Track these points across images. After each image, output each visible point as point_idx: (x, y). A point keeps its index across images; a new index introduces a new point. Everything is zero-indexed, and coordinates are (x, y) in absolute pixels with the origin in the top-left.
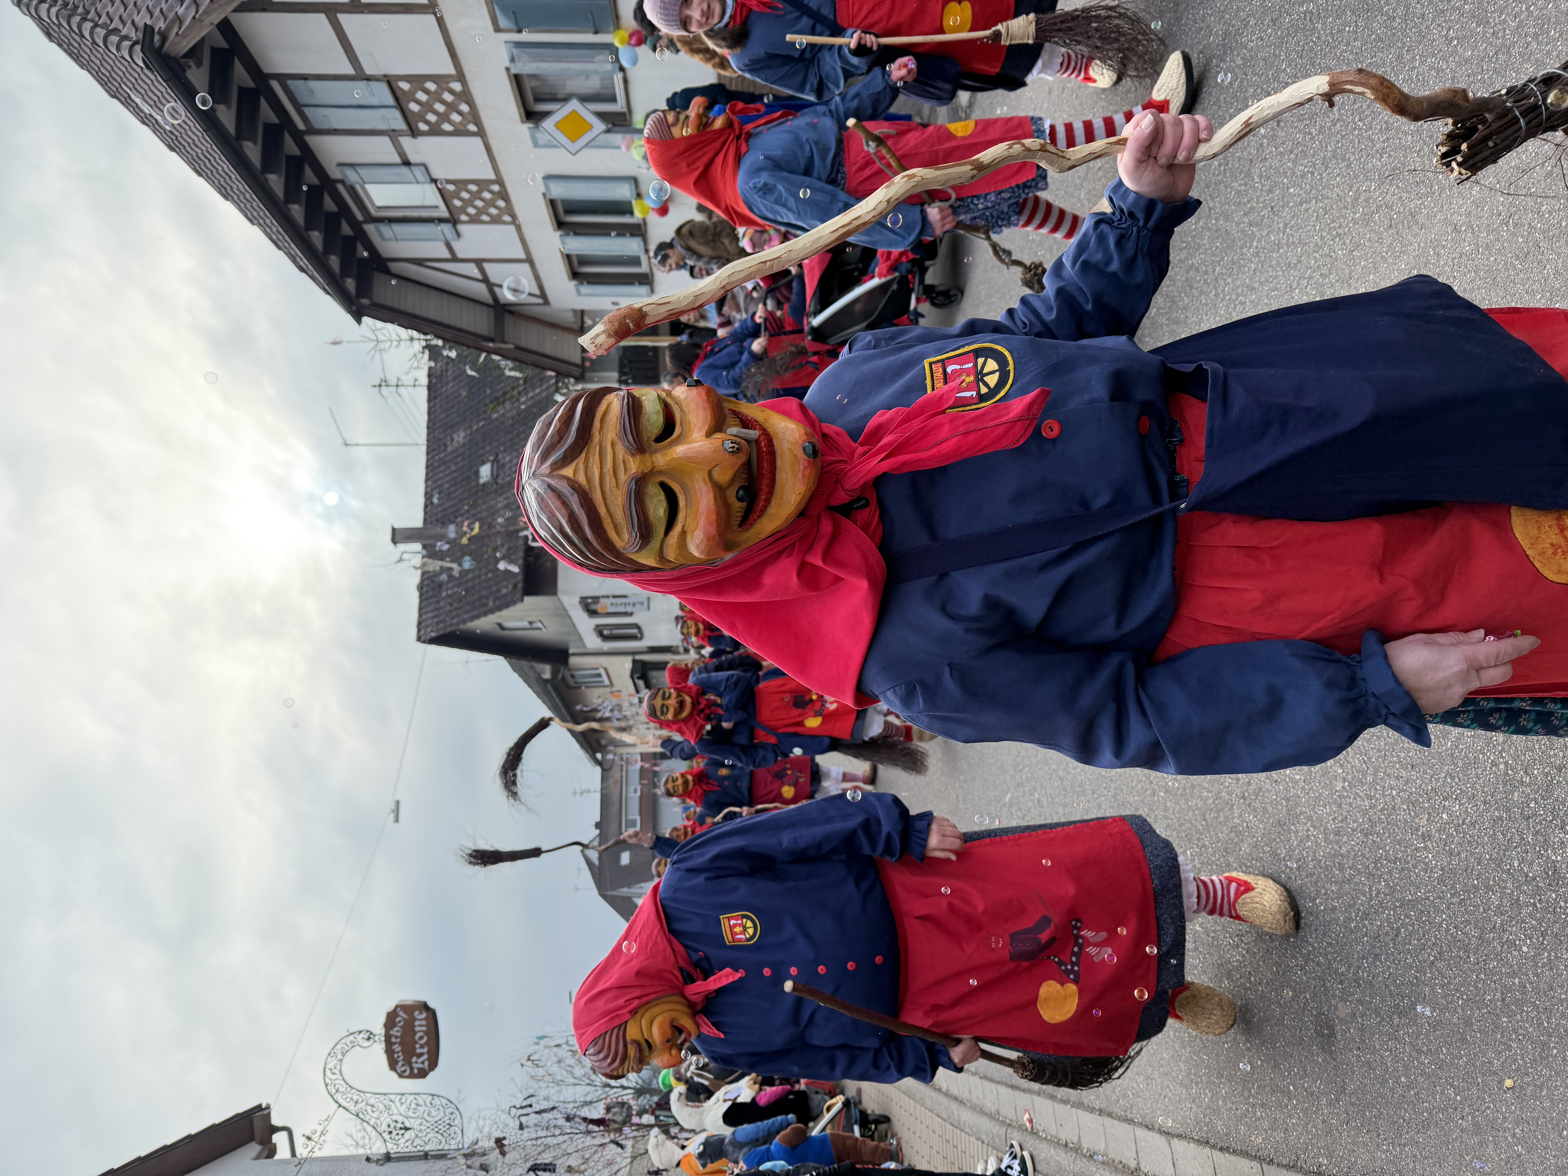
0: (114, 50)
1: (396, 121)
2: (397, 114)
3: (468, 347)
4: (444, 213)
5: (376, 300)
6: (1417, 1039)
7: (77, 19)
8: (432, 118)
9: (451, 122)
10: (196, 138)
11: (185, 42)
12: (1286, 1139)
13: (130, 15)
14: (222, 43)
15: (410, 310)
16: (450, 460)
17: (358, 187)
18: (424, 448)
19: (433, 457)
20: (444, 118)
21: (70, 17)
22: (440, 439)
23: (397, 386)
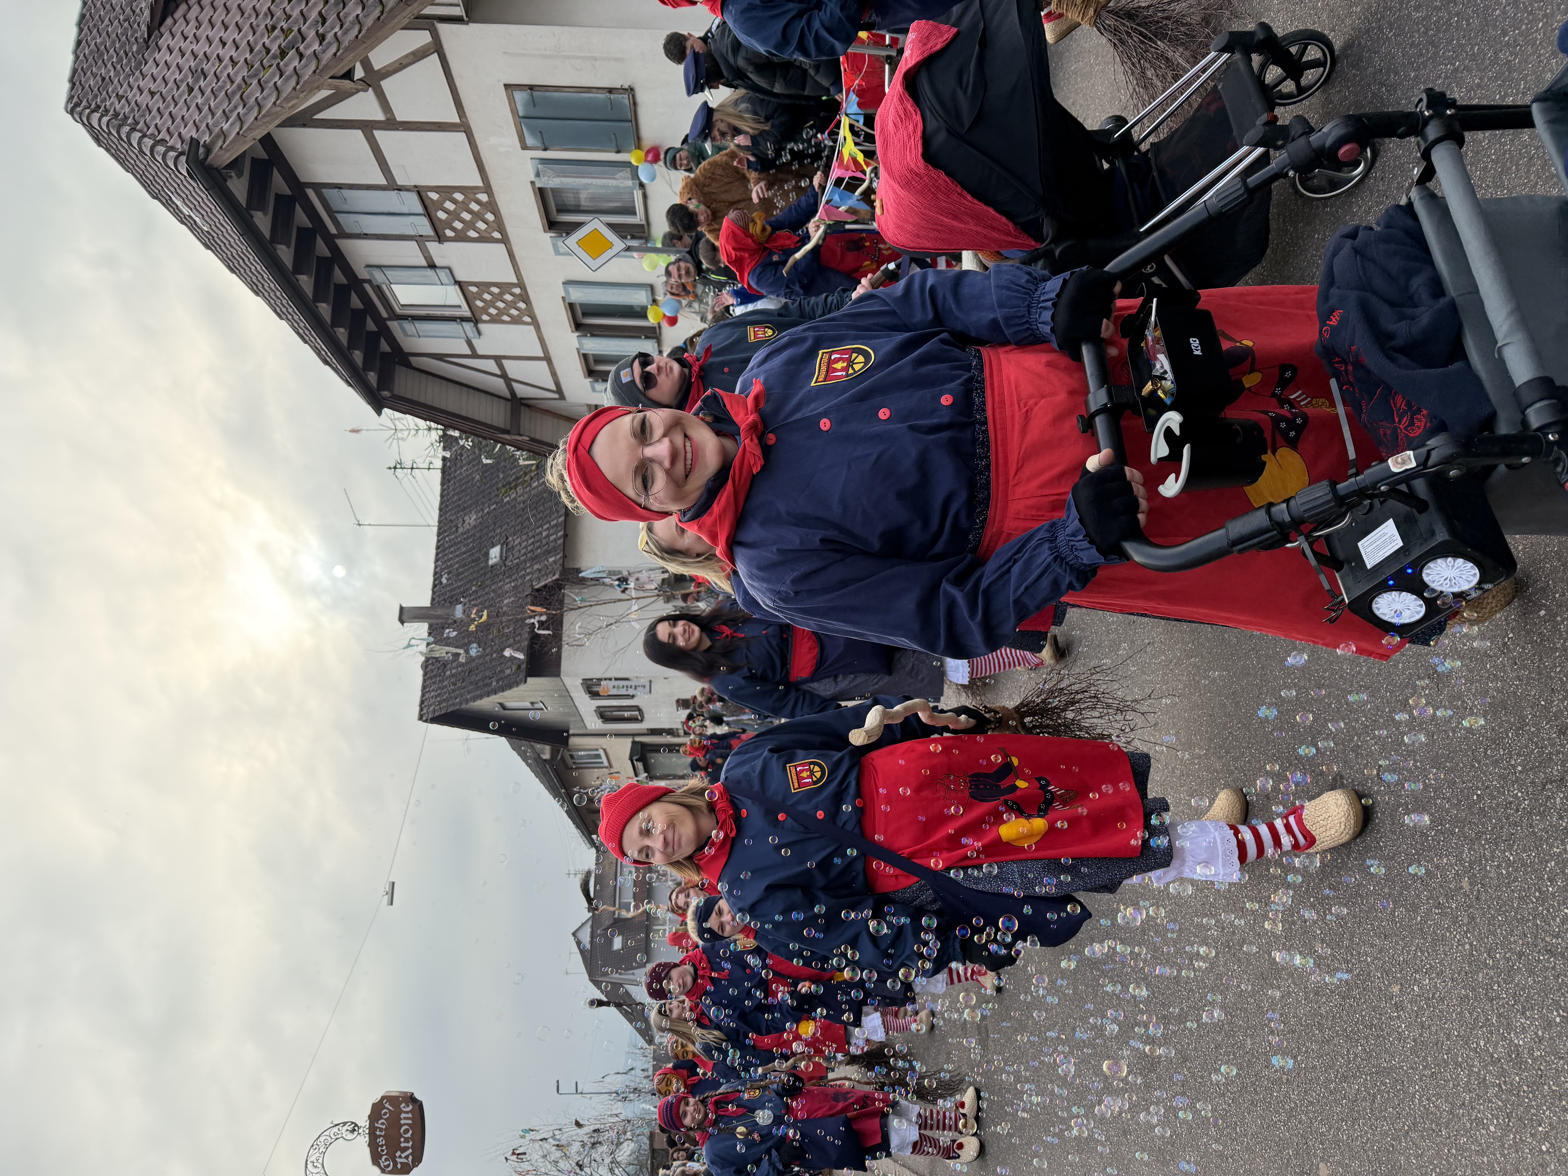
0: (160, 159)
1: (424, 227)
2: (425, 221)
3: (485, 438)
4: (466, 312)
5: (396, 392)
7: (126, 129)
8: (458, 225)
9: (476, 230)
10: (232, 240)
11: (227, 155)
13: (177, 128)
14: (262, 154)
15: (429, 403)
16: (461, 542)
17: (384, 287)
18: (435, 529)
19: (444, 538)
20: (470, 225)
21: (120, 127)
22: (451, 521)
23: (412, 468)
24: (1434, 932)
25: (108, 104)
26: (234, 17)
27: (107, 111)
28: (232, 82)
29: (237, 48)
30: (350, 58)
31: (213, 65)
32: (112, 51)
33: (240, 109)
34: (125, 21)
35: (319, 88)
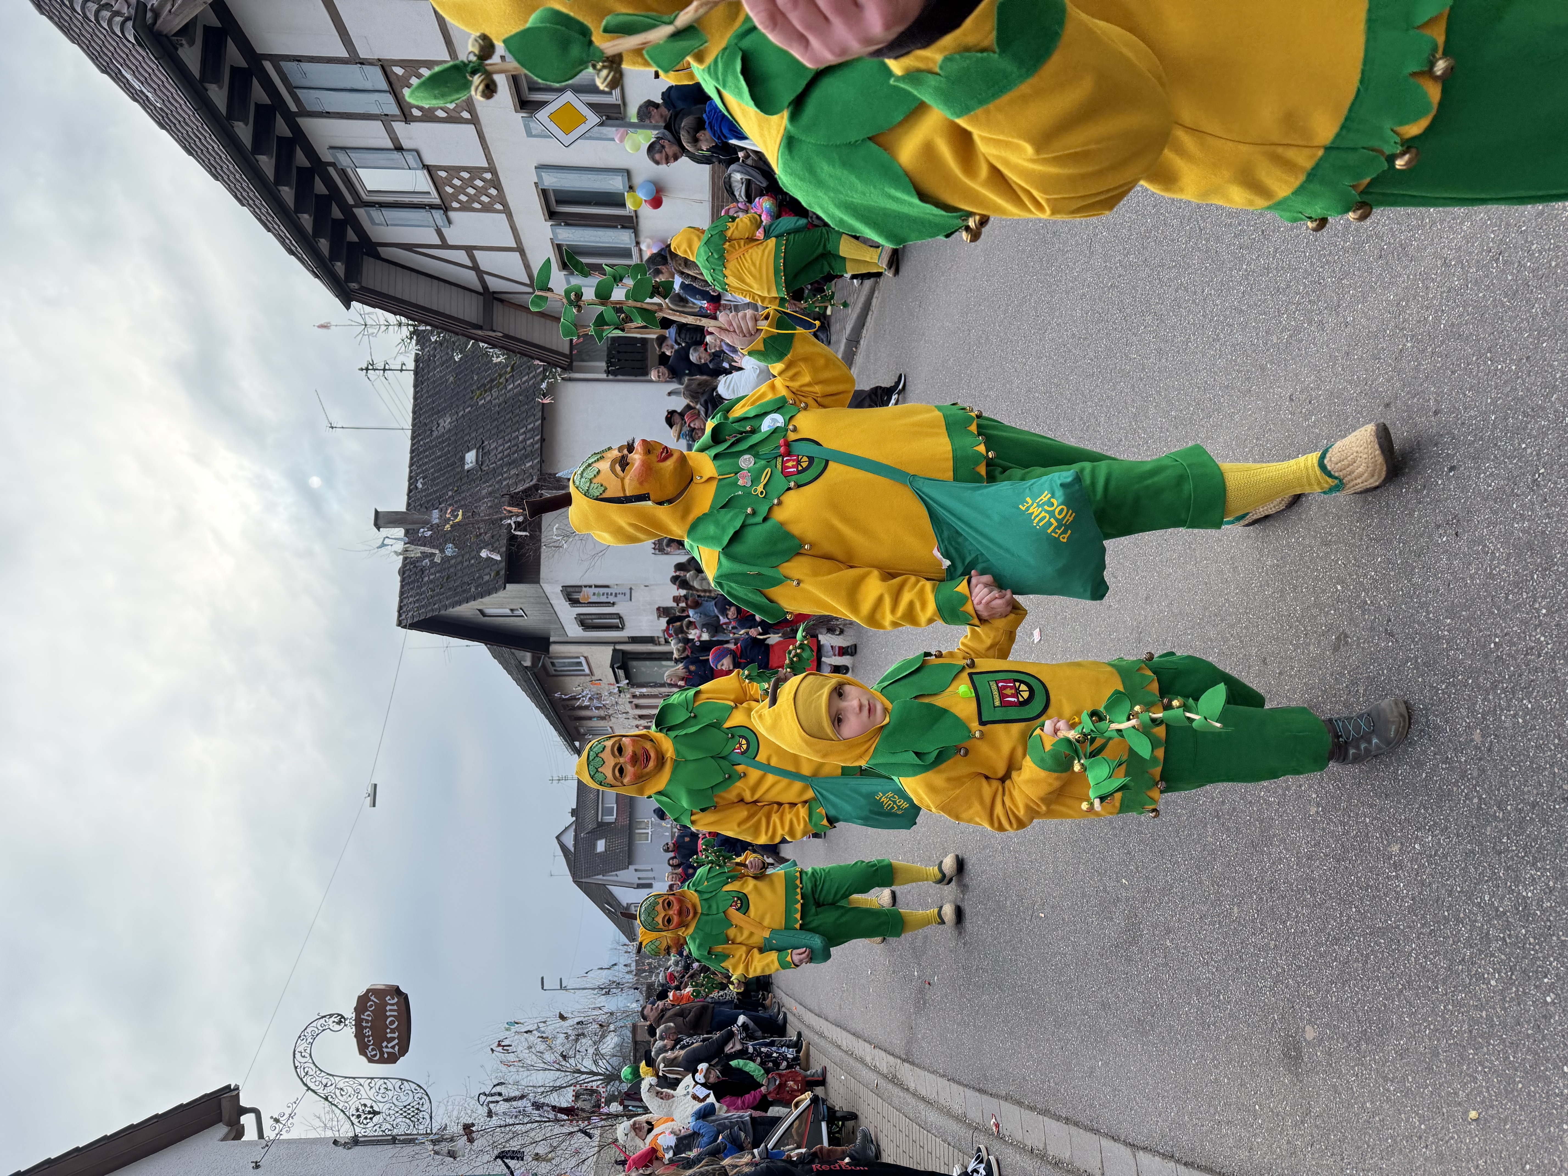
0: (105, 26)
1: (390, 106)
2: (390, 99)
3: (457, 334)
4: (435, 199)
5: (364, 284)
6: (1383, 1065)
9: (444, 109)
10: (186, 117)
11: (178, 20)
12: (1250, 1158)
14: (215, 22)
15: (397, 296)
16: (435, 446)
17: (349, 170)
18: (409, 433)
19: (419, 442)
22: (425, 425)
23: (384, 370)
24: (1440, 788)
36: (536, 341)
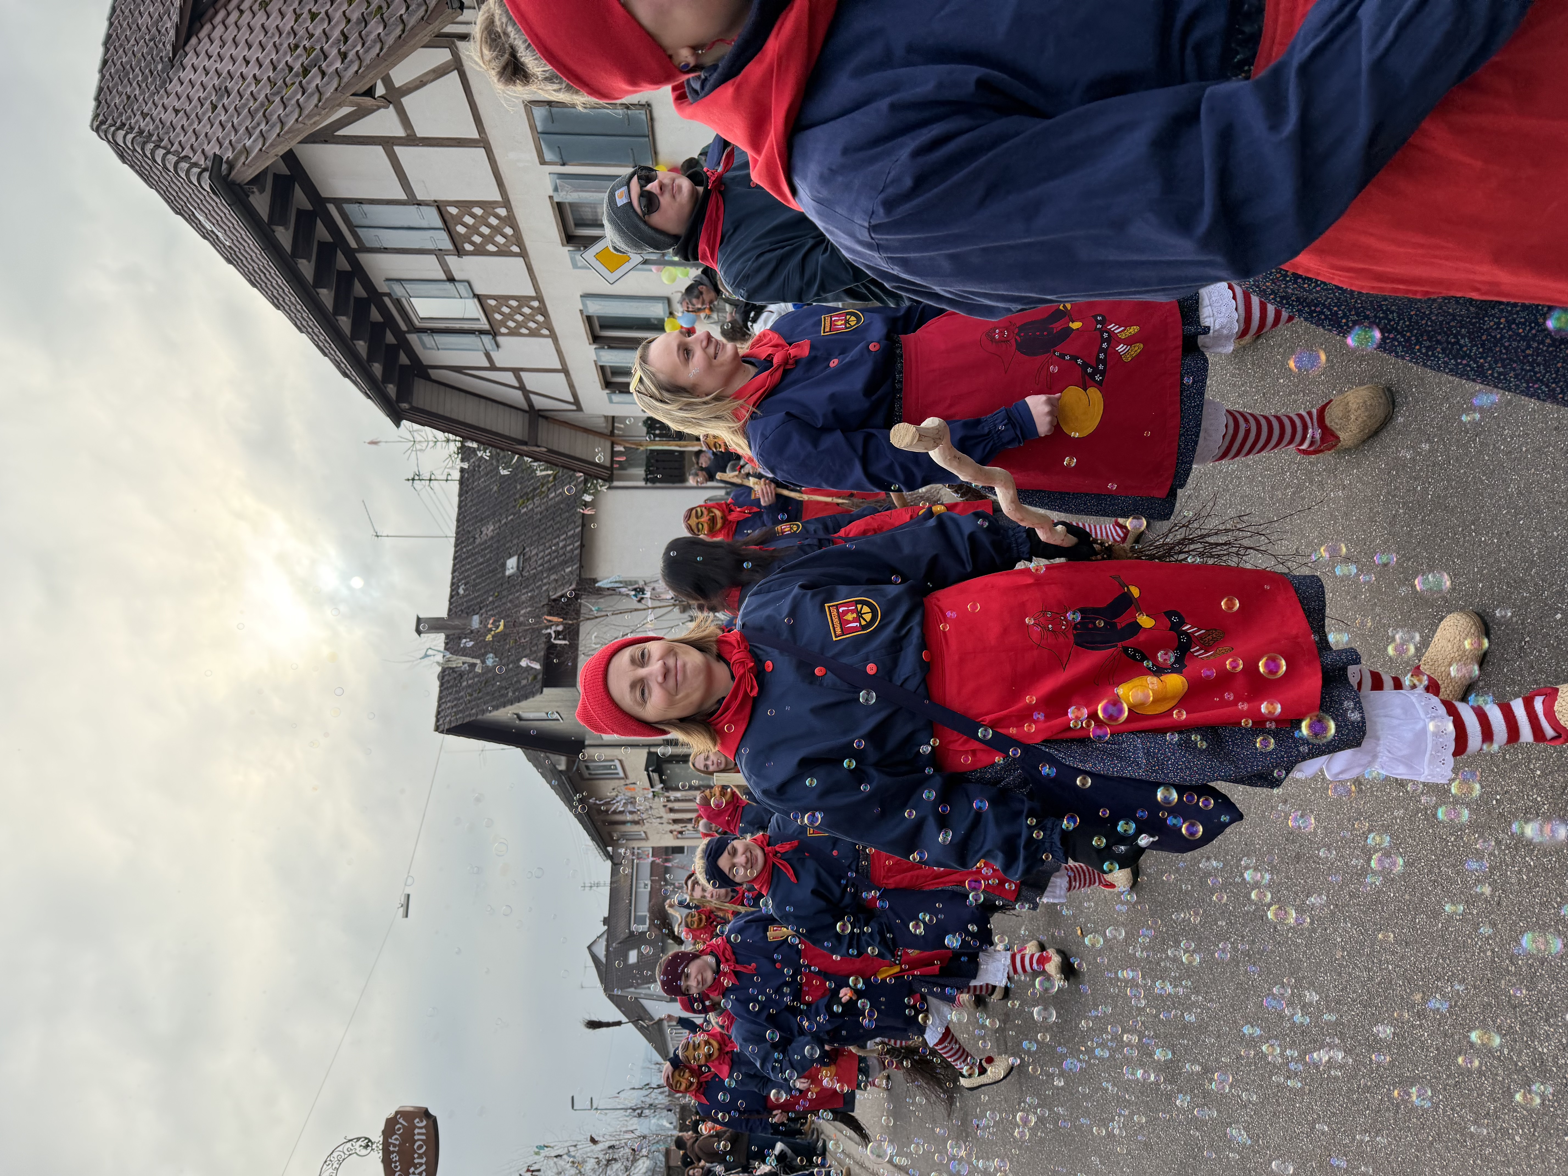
0: (183, 175)
1: (443, 241)
2: (444, 235)
3: (502, 449)
4: (484, 325)
5: (415, 405)
7: (151, 146)
8: (477, 239)
9: (495, 244)
10: (254, 255)
11: (250, 171)
13: (201, 144)
14: (284, 170)
15: (448, 415)
16: (478, 553)
17: (404, 300)
18: (453, 540)
19: (462, 549)
20: (489, 239)
21: (144, 143)
22: (469, 532)
23: (430, 480)
24: (1456, 939)
25: (133, 121)
26: (257, 37)
27: (132, 129)
28: (255, 100)
29: (261, 66)
30: (370, 76)
31: (237, 83)
32: (137, 70)
33: (263, 126)
34: (150, 40)
35: (340, 105)
36: (578, 455)
